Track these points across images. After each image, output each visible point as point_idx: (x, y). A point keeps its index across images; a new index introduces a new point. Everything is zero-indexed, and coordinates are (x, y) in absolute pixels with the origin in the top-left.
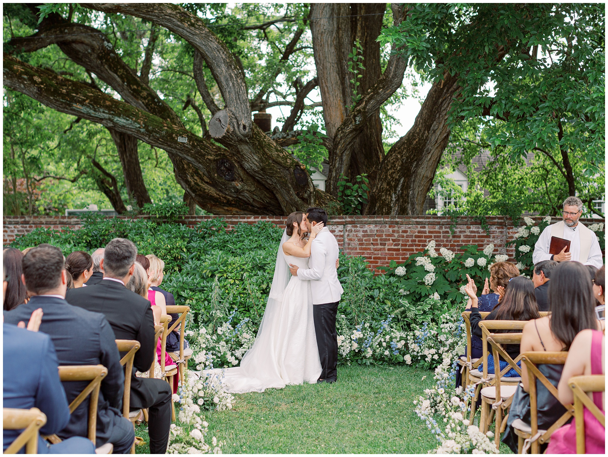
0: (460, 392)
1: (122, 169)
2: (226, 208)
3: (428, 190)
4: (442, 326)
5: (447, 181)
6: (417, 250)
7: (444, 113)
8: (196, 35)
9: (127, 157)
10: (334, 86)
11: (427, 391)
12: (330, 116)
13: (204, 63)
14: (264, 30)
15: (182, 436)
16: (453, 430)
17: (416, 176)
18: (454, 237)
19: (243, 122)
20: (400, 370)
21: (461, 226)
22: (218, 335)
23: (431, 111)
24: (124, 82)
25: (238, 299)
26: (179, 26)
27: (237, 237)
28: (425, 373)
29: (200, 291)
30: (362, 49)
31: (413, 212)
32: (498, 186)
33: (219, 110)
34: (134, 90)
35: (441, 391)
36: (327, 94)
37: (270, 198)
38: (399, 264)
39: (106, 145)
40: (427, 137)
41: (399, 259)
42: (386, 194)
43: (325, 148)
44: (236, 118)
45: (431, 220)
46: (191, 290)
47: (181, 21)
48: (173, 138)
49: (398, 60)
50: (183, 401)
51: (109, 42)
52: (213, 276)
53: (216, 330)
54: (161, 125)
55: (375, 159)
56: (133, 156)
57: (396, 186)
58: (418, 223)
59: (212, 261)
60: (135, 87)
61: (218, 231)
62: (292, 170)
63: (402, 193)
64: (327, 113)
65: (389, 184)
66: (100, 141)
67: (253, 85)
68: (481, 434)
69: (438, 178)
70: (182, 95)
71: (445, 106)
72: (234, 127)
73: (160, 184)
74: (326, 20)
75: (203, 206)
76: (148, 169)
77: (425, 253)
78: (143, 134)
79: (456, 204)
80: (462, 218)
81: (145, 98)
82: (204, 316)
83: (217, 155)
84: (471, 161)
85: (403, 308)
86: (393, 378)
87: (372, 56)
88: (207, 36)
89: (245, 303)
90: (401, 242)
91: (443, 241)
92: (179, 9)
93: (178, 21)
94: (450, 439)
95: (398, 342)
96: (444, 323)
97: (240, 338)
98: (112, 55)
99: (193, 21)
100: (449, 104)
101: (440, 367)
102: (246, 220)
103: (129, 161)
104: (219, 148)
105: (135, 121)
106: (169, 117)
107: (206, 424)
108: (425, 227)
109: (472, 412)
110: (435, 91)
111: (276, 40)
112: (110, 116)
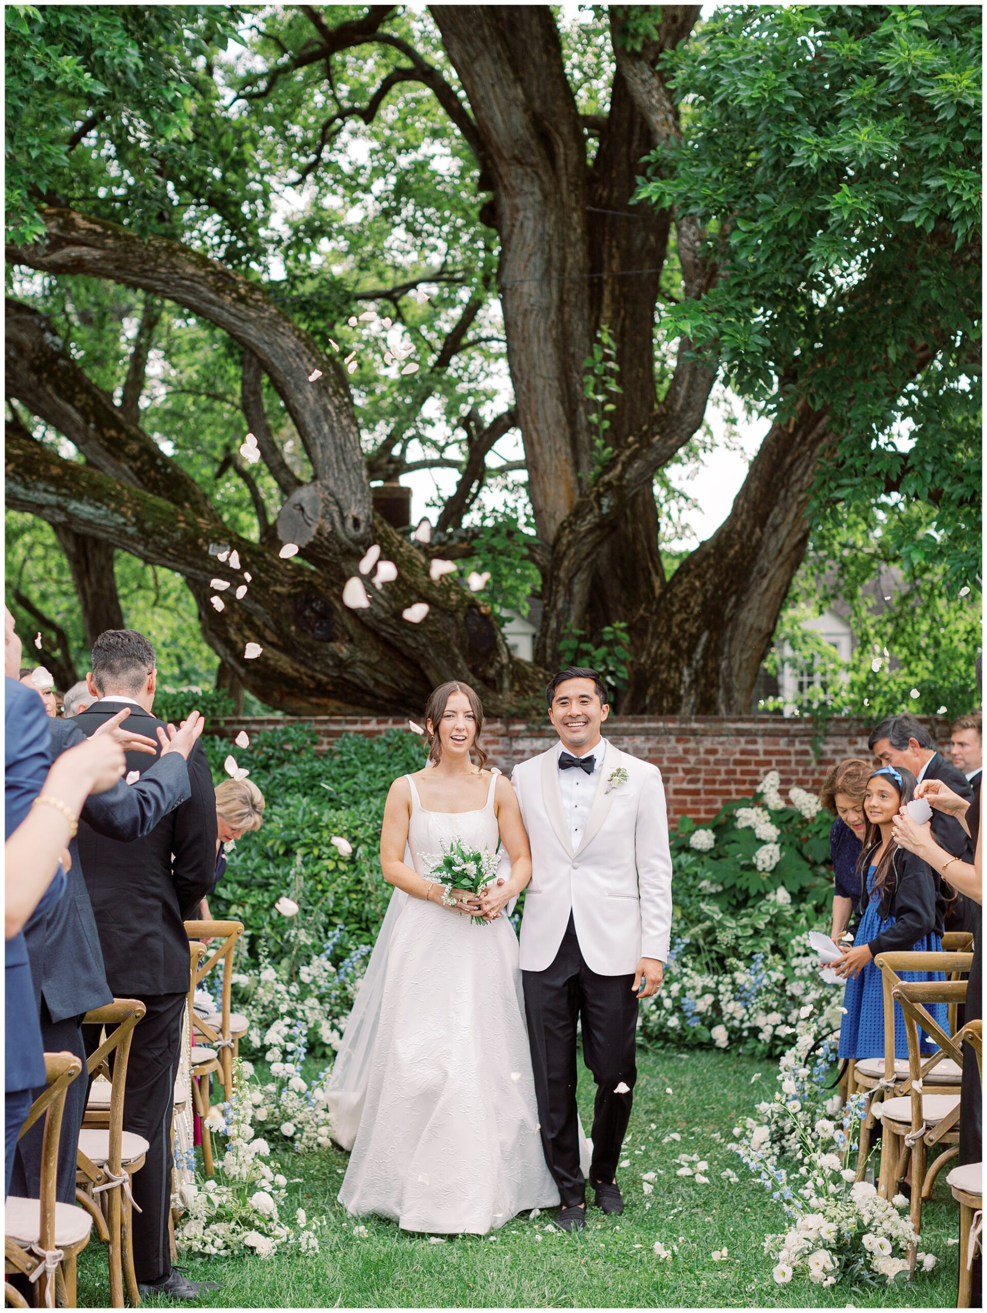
0: (835, 1108)
1: (79, 609)
2: (314, 700)
3: (763, 657)
4: (795, 962)
5: (804, 636)
6: (738, 792)
7: (796, 488)
8: (250, 320)
9: (90, 583)
10: (553, 428)
11: (763, 1107)
12: (545, 495)
13: (265, 380)
14: (395, 301)
15: (231, 1206)
16: (819, 1192)
17: (735, 628)
18: (820, 762)
19: (354, 511)
20: (704, 1060)
21: (837, 739)
22: (301, 983)
23: (768, 485)
24: (87, 422)
25: (346, 903)
26: (211, 302)
27: (341, 765)
28: (757, 1067)
29: (260, 886)
30: (612, 344)
31: (729, 708)
32: (919, 648)
33: (300, 483)
34: (111, 440)
35: (794, 1106)
36: (537, 448)
37: (414, 679)
38: (699, 824)
39: (45, 558)
40: (759, 540)
41: (697, 811)
42: (669, 668)
43: (532, 566)
44: (337, 503)
45: (770, 726)
46: (240, 884)
47: (218, 291)
48: (198, 548)
49: (694, 371)
50: (232, 1131)
51: (55, 333)
52: (289, 853)
53: (297, 973)
54: (171, 519)
55: (643, 589)
56: (106, 583)
57: (691, 650)
58: (740, 733)
59: (287, 820)
60: (113, 433)
61: (298, 752)
62: (461, 616)
63: (705, 666)
64: (537, 489)
65: (675, 645)
66: (30, 548)
67: (371, 423)
68: (881, 1200)
69: (785, 628)
70: (213, 446)
71: (800, 472)
72: (332, 523)
73: (164, 644)
74: (534, 284)
75: (264, 696)
76: (137, 610)
77: (757, 800)
78: (132, 538)
79: (825, 686)
80: (839, 721)
81: (134, 458)
82: (271, 942)
83: (294, 585)
84: (860, 591)
85: (708, 923)
86: (687, 1079)
87: (636, 361)
88: (274, 324)
89: (360, 913)
90: (702, 776)
91: (796, 772)
92: (213, 266)
93: (211, 291)
94: (813, 1211)
95: (698, 997)
96: (798, 955)
97: (350, 989)
98: (62, 362)
99: (242, 291)
100: (807, 467)
101: (790, 1053)
102: (358, 727)
103: (95, 594)
104: (299, 569)
105: (115, 511)
106: (187, 499)
107: (281, 1180)
108: (755, 742)
109: (862, 1153)
110: (777, 440)
111: (423, 323)
112: (61, 499)
